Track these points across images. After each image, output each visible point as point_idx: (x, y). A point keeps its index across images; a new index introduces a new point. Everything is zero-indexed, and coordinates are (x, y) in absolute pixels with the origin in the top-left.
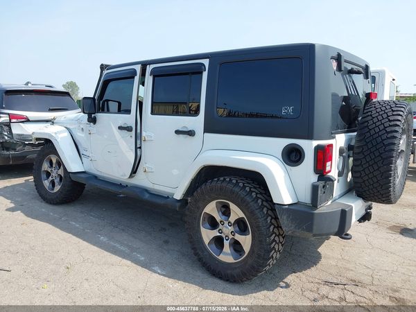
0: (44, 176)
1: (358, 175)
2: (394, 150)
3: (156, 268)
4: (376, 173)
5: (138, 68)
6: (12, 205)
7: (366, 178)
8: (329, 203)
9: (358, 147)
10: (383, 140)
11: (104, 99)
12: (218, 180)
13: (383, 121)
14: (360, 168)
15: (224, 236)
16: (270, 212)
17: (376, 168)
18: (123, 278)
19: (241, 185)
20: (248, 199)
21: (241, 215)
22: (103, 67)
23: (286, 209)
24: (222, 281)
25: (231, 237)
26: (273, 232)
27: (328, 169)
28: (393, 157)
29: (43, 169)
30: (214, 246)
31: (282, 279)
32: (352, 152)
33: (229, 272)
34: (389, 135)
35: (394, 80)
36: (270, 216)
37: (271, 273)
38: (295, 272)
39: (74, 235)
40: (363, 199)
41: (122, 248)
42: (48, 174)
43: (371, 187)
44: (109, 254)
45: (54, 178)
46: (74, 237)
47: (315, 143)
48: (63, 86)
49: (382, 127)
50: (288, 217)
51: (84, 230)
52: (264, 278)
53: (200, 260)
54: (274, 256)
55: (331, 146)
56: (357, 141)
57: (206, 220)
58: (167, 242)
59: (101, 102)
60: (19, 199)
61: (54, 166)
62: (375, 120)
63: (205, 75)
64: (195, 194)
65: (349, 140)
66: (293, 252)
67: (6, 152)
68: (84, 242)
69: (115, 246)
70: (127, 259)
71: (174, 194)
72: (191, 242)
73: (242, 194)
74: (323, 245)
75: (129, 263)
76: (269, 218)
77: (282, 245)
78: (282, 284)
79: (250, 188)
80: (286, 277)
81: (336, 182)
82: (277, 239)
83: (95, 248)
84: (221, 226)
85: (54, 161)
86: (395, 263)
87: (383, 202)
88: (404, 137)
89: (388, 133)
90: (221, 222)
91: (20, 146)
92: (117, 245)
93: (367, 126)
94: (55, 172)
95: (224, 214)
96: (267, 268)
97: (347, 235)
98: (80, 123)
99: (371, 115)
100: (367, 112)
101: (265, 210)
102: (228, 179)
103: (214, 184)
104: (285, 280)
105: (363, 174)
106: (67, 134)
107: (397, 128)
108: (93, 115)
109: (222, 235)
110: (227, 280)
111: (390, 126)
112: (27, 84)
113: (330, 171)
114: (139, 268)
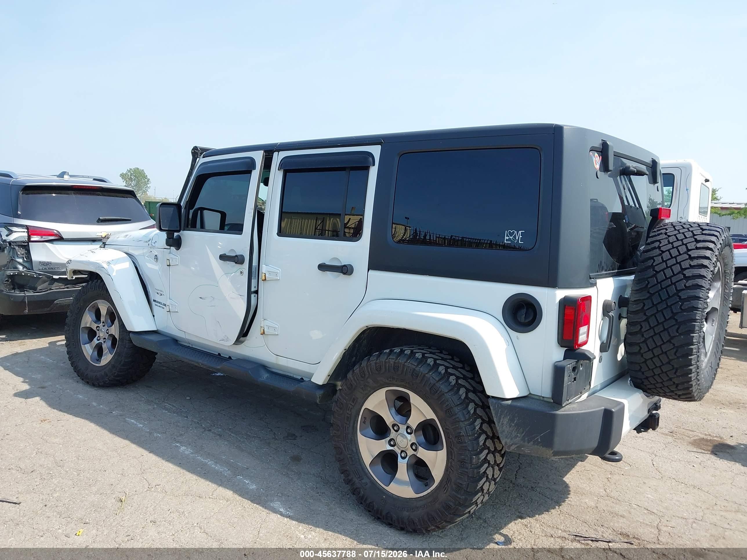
0: (84, 336)
1: (636, 349)
2: (697, 309)
3: (277, 505)
4: (665, 348)
5: (258, 157)
6: (26, 387)
7: (649, 355)
8: (584, 396)
9: (636, 302)
10: (679, 291)
11: (196, 206)
12: (391, 351)
13: (679, 259)
14: (638, 339)
15: (398, 451)
16: (479, 411)
17: (666, 337)
18: (218, 520)
19: (430, 361)
20: (443, 388)
21: (430, 414)
22: (196, 152)
23: (508, 405)
24: (392, 530)
25: (410, 452)
26: (485, 447)
27: (582, 338)
28: (695, 320)
29: (83, 325)
30: (380, 468)
31: (498, 529)
32: (625, 309)
33: (406, 514)
34: (690, 283)
35: (707, 181)
36: (481, 417)
37: (479, 518)
38: (522, 518)
39: (133, 441)
40: (644, 391)
41: (218, 467)
42: (92, 334)
43: (657, 371)
44: (195, 477)
45: (102, 341)
46: (134, 446)
47: (561, 294)
48: (123, 176)
49: (676, 269)
50: (512, 420)
51: (150, 433)
52: (466, 527)
53: (355, 491)
54: (486, 488)
55: (588, 299)
56: (635, 291)
57: (368, 422)
58: (296, 459)
59: (191, 212)
60: (39, 376)
61: (103, 319)
62: (666, 256)
63: (373, 172)
64: (350, 375)
65: (621, 289)
66: (521, 481)
67: (18, 293)
68: (151, 455)
69: (205, 464)
70: (226, 487)
71: (312, 375)
72: (340, 460)
73: (432, 377)
74: (573, 471)
75: (229, 493)
76: (478, 422)
77: (500, 470)
78: (498, 538)
79: (447, 368)
80: (506, 524)
81: (596, 362)
82: (490, 458)
83: (170, 467)
84: (393, 434)
85: (104, 311)
86: (699, 504)
87: (678, 397)
88: (718, 285)
89: (687, 278)
90: (394, 426)
91: (45, 282)
92: (210, 463)
93: (652, 266)
94: (104, 329)
95: (399, 411)
96: (473, 508)
97: (614, 453)
98: (153, 247)
99: (659, 247)
100: (653, 242)
101: (471, 407)
102: (408, 352)
103: (383, 358)
104: (504, 531)
105: (644, 349)
106: (128, 265)
107: (703, 272)
108: (176, 234)
109: (395, 449)
110: (402, 529)
111: (692, 267)
112: (62, 175)
113: (585, 343)
114: (247, 503)
